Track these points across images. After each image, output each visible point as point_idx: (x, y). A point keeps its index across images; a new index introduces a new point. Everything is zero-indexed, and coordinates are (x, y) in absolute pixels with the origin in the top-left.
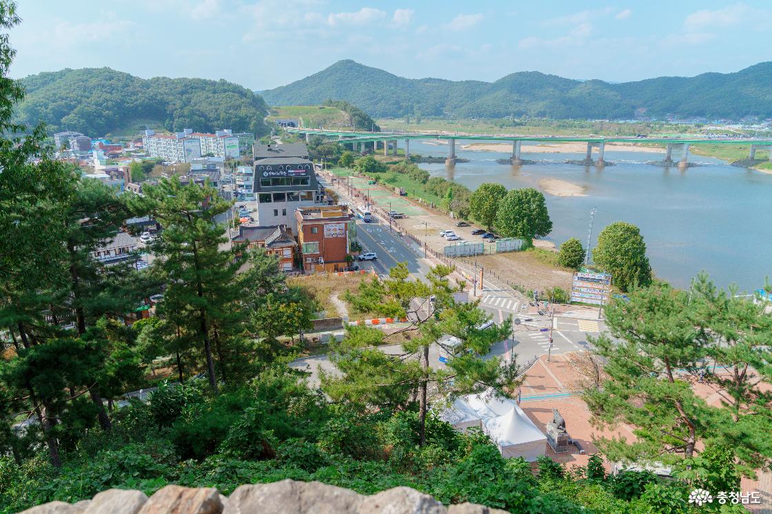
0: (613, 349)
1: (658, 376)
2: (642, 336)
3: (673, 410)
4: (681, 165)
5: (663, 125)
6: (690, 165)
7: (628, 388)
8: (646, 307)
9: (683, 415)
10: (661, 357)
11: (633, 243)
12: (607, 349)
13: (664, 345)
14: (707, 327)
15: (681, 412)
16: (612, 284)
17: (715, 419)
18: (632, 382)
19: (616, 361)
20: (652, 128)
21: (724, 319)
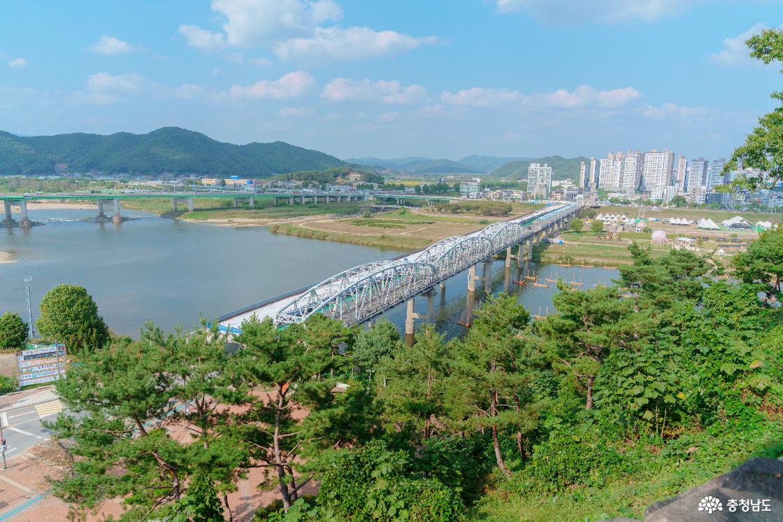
0: (77, 426)
1: (131, 435)
2: (106, 401)
3: (152, 463)
4: (116, 220)
5: (88, 181)
6: (124, 219)
7: (103, 460)
8: (102, 370)
9: (163, 463)
10: (130, 415)
11: (82, 304)
12: (69, 428)
13: (129, 401)
14: (164, 371)
15: (160, 461)
16: (68, 354)
17: (189, 454)
18: (106, 452)
19: (83, 437)
20: (78, 183)
21: (177, 359)
